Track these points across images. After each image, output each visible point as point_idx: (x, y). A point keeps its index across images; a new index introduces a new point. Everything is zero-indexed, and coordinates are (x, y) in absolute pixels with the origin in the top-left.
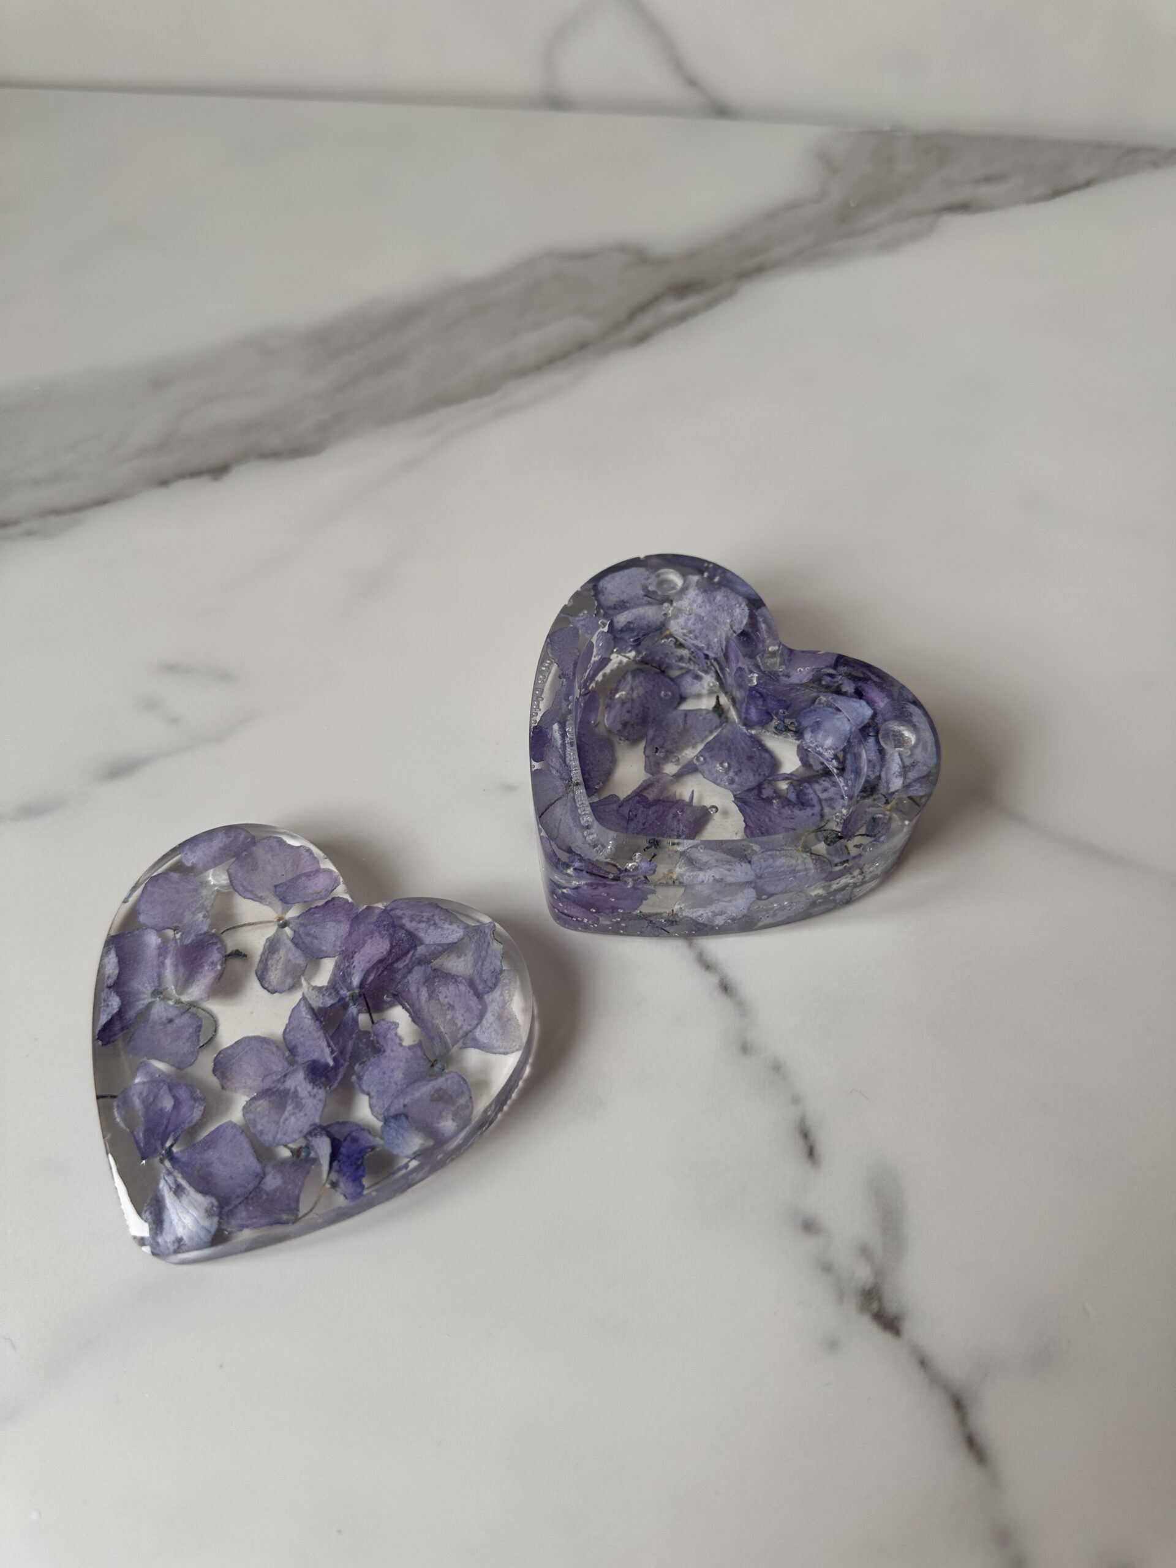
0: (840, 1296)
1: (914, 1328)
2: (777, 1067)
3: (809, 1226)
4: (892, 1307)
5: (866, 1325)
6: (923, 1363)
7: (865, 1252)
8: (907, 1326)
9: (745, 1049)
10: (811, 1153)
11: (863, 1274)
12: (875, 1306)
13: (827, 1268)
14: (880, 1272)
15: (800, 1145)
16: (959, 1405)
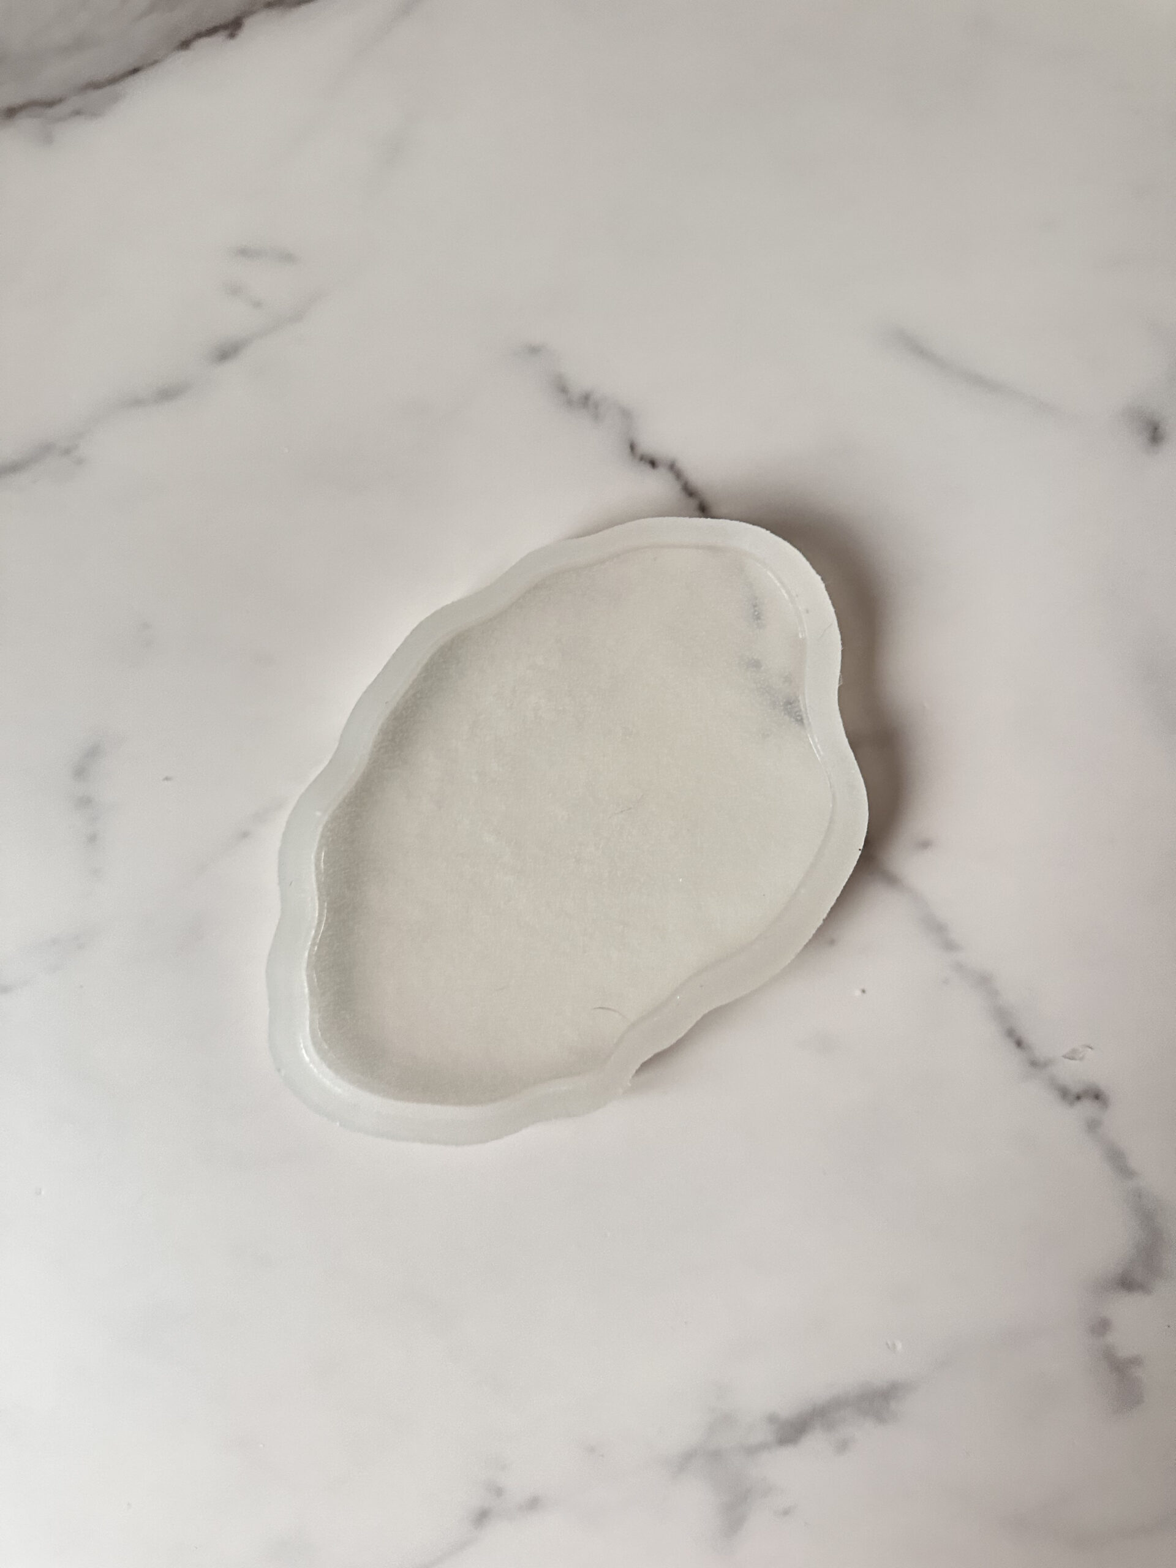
3: (754, 664)
4: (800, 707)
7: (786, 676)
10: (758, 618)
11: (785, 691)
13: (766, 690)
14: (792, 689)
15: (751, 612)
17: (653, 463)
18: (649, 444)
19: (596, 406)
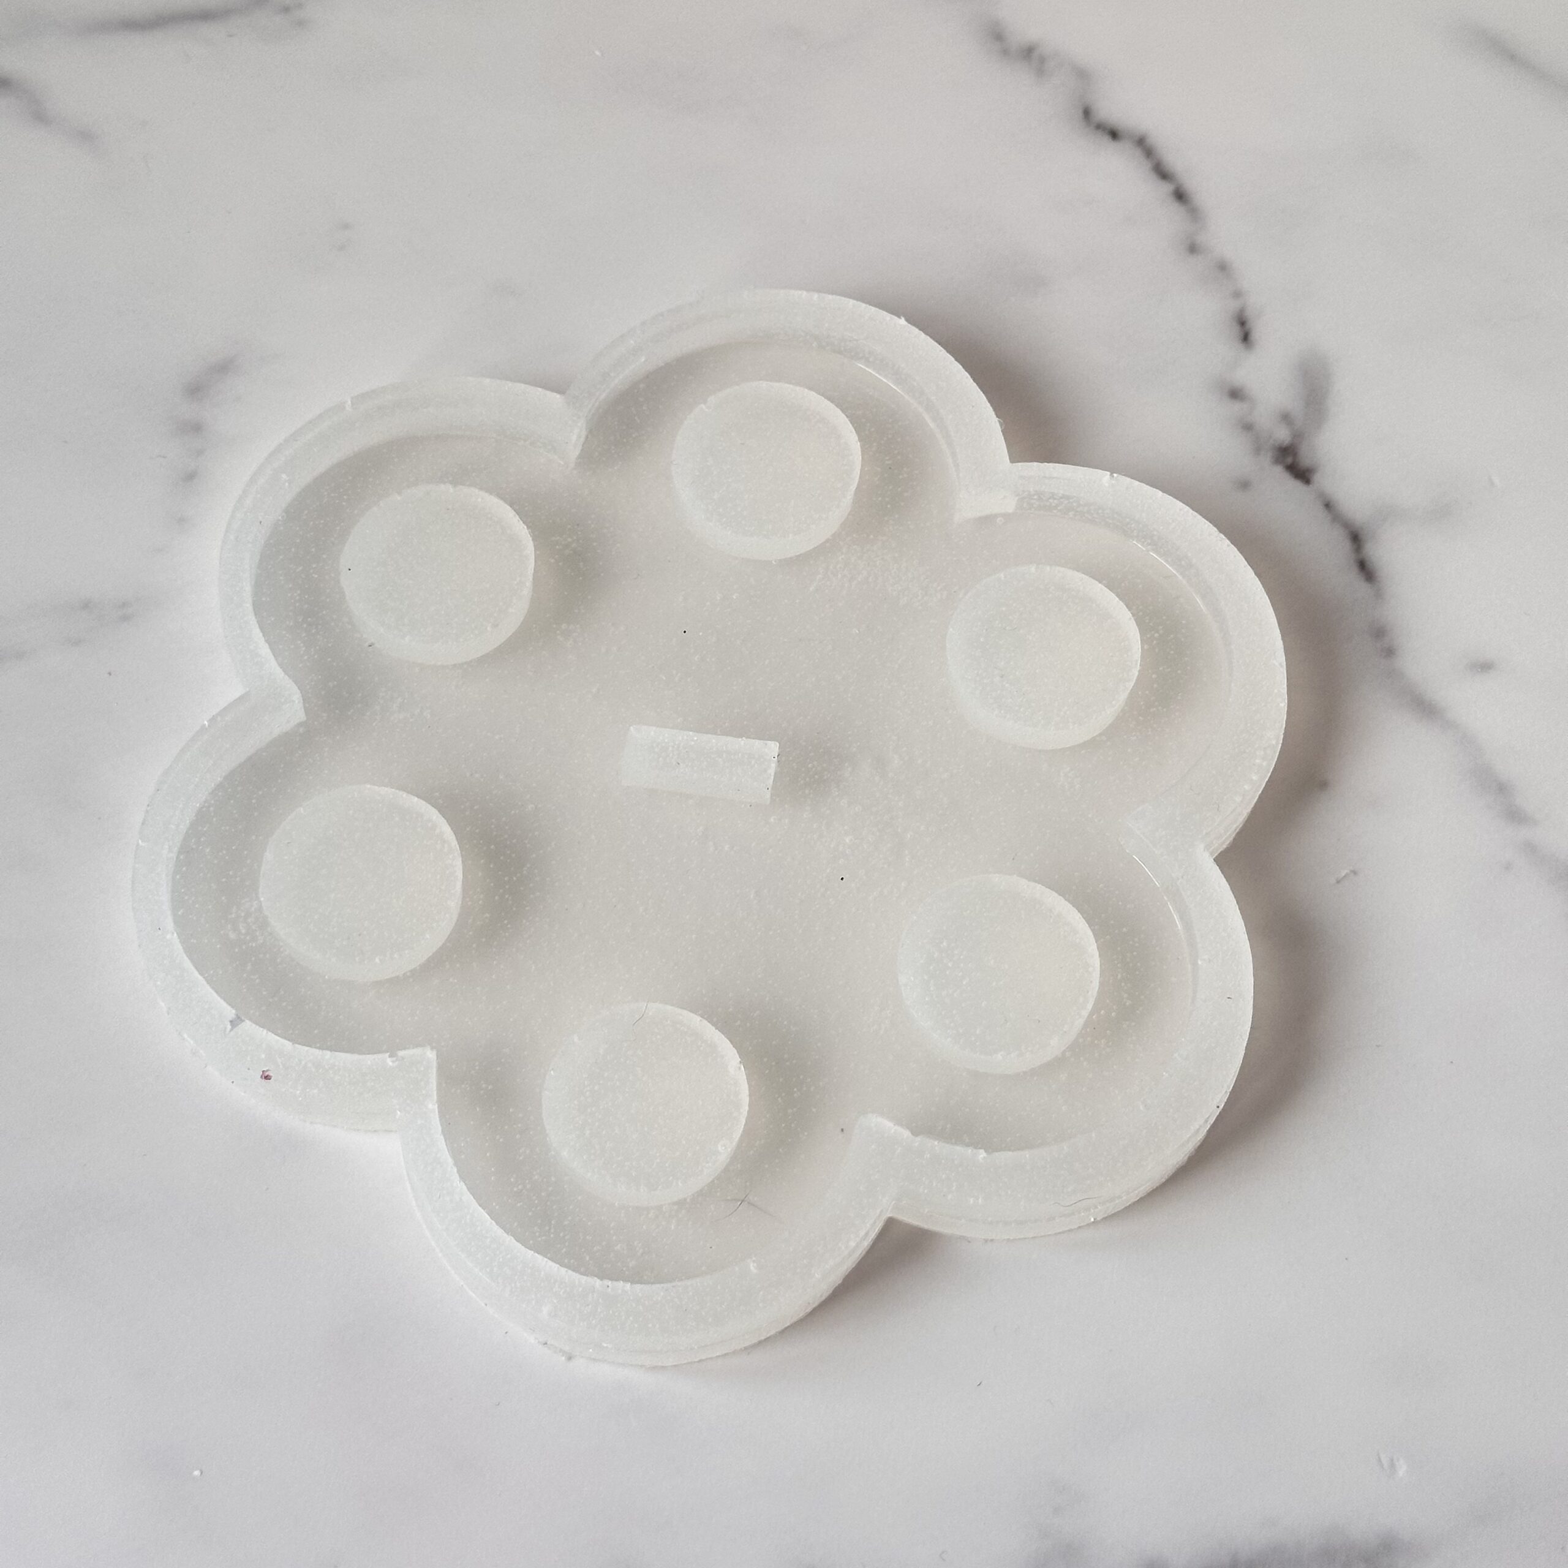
0: (1258, 450)
1: (1324, 480)
2: (1223, 267)
3: (1235, 394)
4: (1305, 460)
5: (1279, 471)
6: (1328, 506)
7: (1286, 418)
8: (1317, 478)
9: (1193, 249)
10: (1246, 338)
11: (1283, 435)
12: (1289, 460)
13: (1248, 427)
14: (1298, 436)
15: (1236, 330)
16: (1356, 538)
17: (1114, 134)
18: (1110, 110)
19: (1042, 60)
